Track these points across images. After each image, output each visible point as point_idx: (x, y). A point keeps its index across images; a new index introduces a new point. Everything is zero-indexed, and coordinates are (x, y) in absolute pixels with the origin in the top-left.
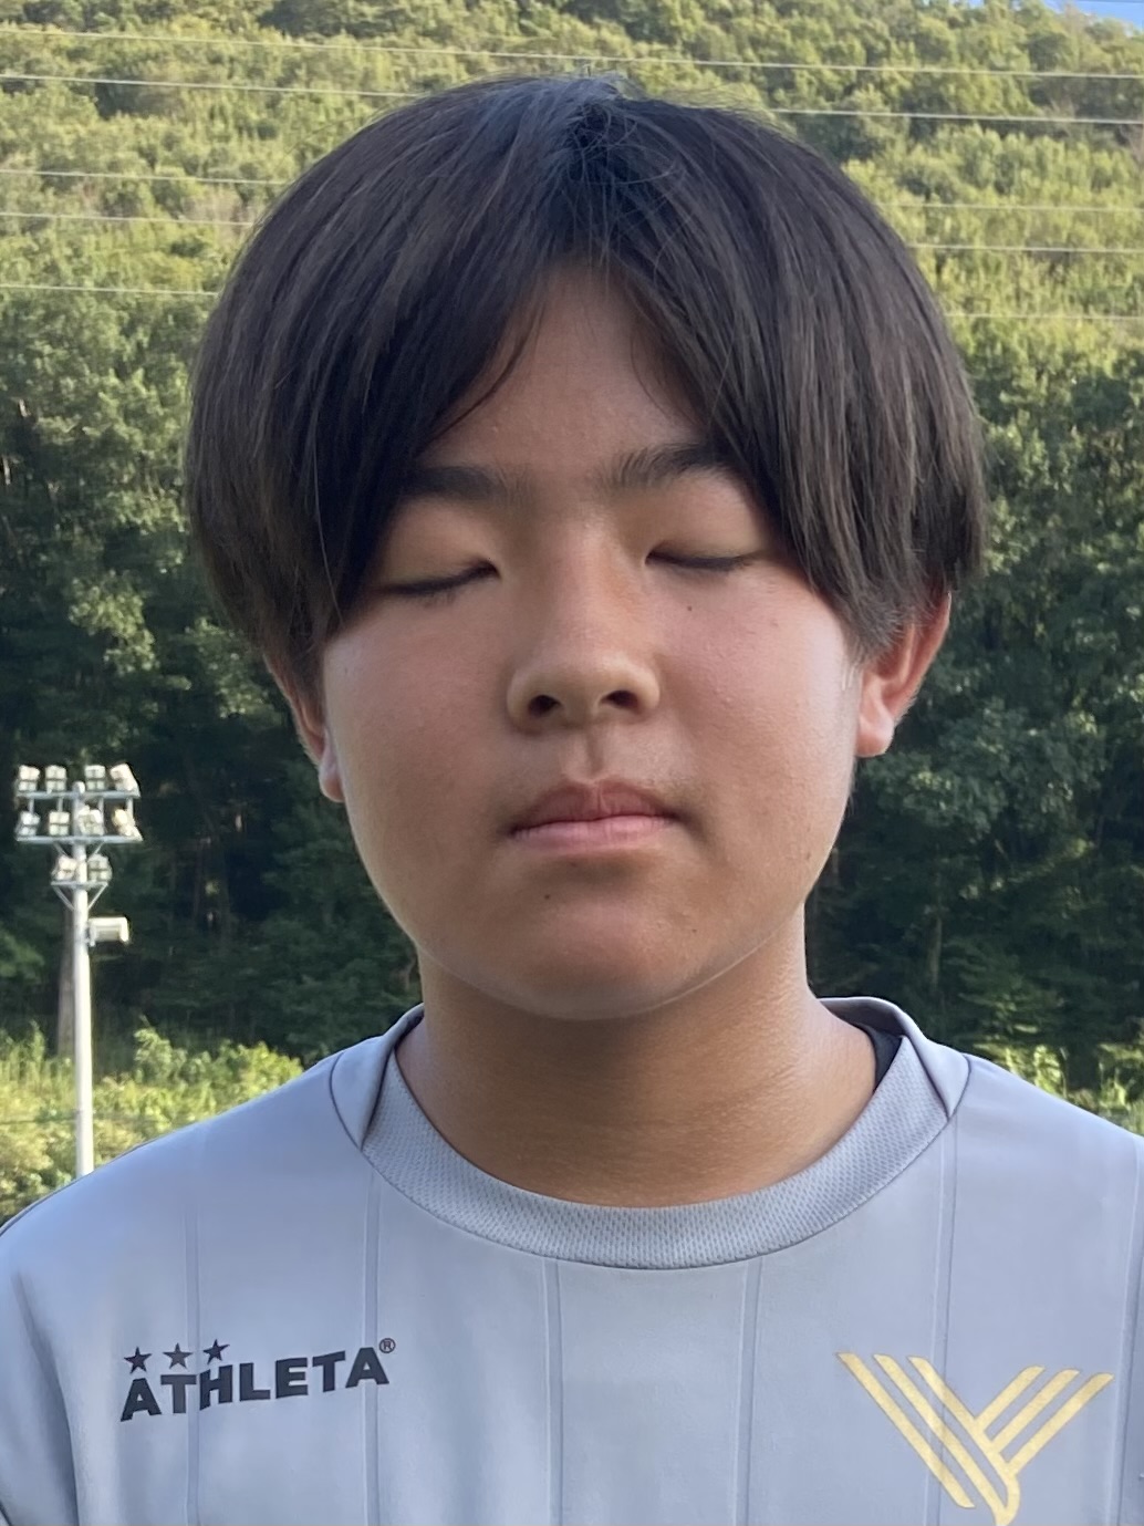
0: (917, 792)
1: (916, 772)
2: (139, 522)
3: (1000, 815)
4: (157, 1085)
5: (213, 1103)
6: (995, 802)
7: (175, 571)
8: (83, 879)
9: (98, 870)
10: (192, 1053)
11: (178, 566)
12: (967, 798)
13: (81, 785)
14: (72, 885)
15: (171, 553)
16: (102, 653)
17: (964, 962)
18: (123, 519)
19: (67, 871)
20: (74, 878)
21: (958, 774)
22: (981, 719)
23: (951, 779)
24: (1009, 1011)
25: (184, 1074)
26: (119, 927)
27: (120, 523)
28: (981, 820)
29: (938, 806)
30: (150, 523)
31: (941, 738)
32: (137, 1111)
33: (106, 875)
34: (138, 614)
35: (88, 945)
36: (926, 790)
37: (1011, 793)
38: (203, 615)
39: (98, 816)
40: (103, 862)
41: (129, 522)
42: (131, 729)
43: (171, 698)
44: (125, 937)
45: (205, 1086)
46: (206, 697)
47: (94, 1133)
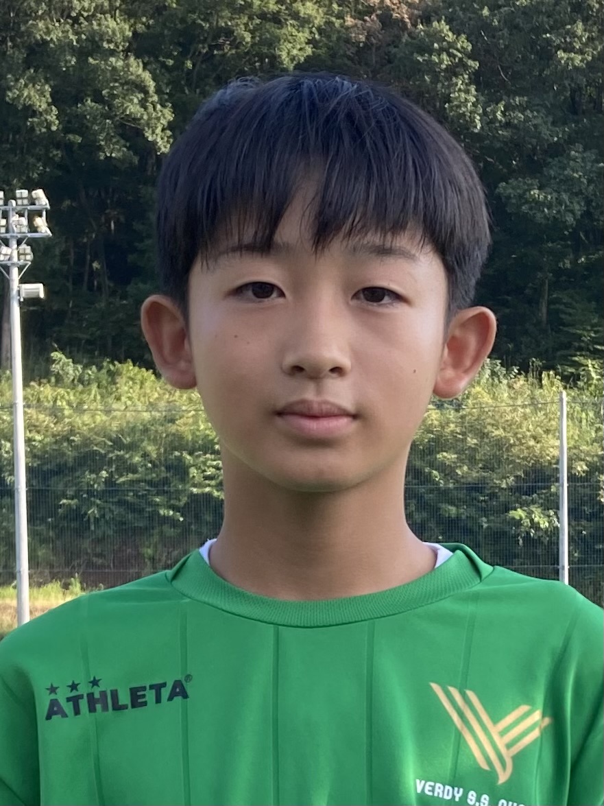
0: (531, 202)
1: (529, 190)
2: (49, 39)
3: (582, 216)
4: (64, 387)
5: (99, 397)
6: (578, 208)
7: (71, 69)
8: (15, 259)
9: (25, 254)
10: (86, 367)
11: (73, 66)
12: (562, 206)
13: (14, 202)
14: (9, 263)
15: (68, 58)
16: (26, 119)
17: (562, 307)
18: (39, 37)
19: (6, 255)
20: (9, 260)
21: (556, 191)
22: (569, 158)
23: (551, 194)
24: (590, 337)
25: (81, 381)
26: (38, 289)
27: (37, 40)
28: (570, 219)
29: (544, 211)
30: (55, 40)
31: (545, 169)
32: (52, 403)
33: (29, 257)
34: (48, 96)
35: (19, 300)
36: (536, 201)
37: (588, 202)
38: (89, 96)
39: (24, 221)
40: (28, 249)
41: (42, 39)
42: (45, 168)
43: (69, 147)
44: (42, 295)
45: (94, 388)
46: (91, 147)
47: (24, 416)
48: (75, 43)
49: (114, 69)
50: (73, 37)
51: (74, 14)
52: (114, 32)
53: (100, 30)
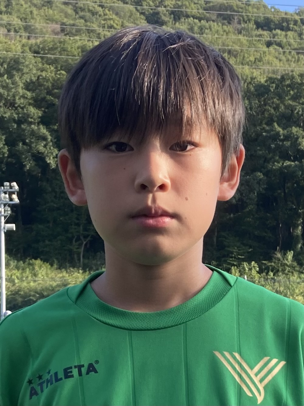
2: (5, 116)
7: (14, 130)
10: (18, 261)
11: (15, 128)
15: (13, 125)
30: (7, 117)
34: (3, 141)
38: (20, 142)
41: (2, 116)
48: (16, 118)
49: (33, 130)
50: (16, 116)
51: (16, 105)
52: (34, 113)
53: (28, 112)
